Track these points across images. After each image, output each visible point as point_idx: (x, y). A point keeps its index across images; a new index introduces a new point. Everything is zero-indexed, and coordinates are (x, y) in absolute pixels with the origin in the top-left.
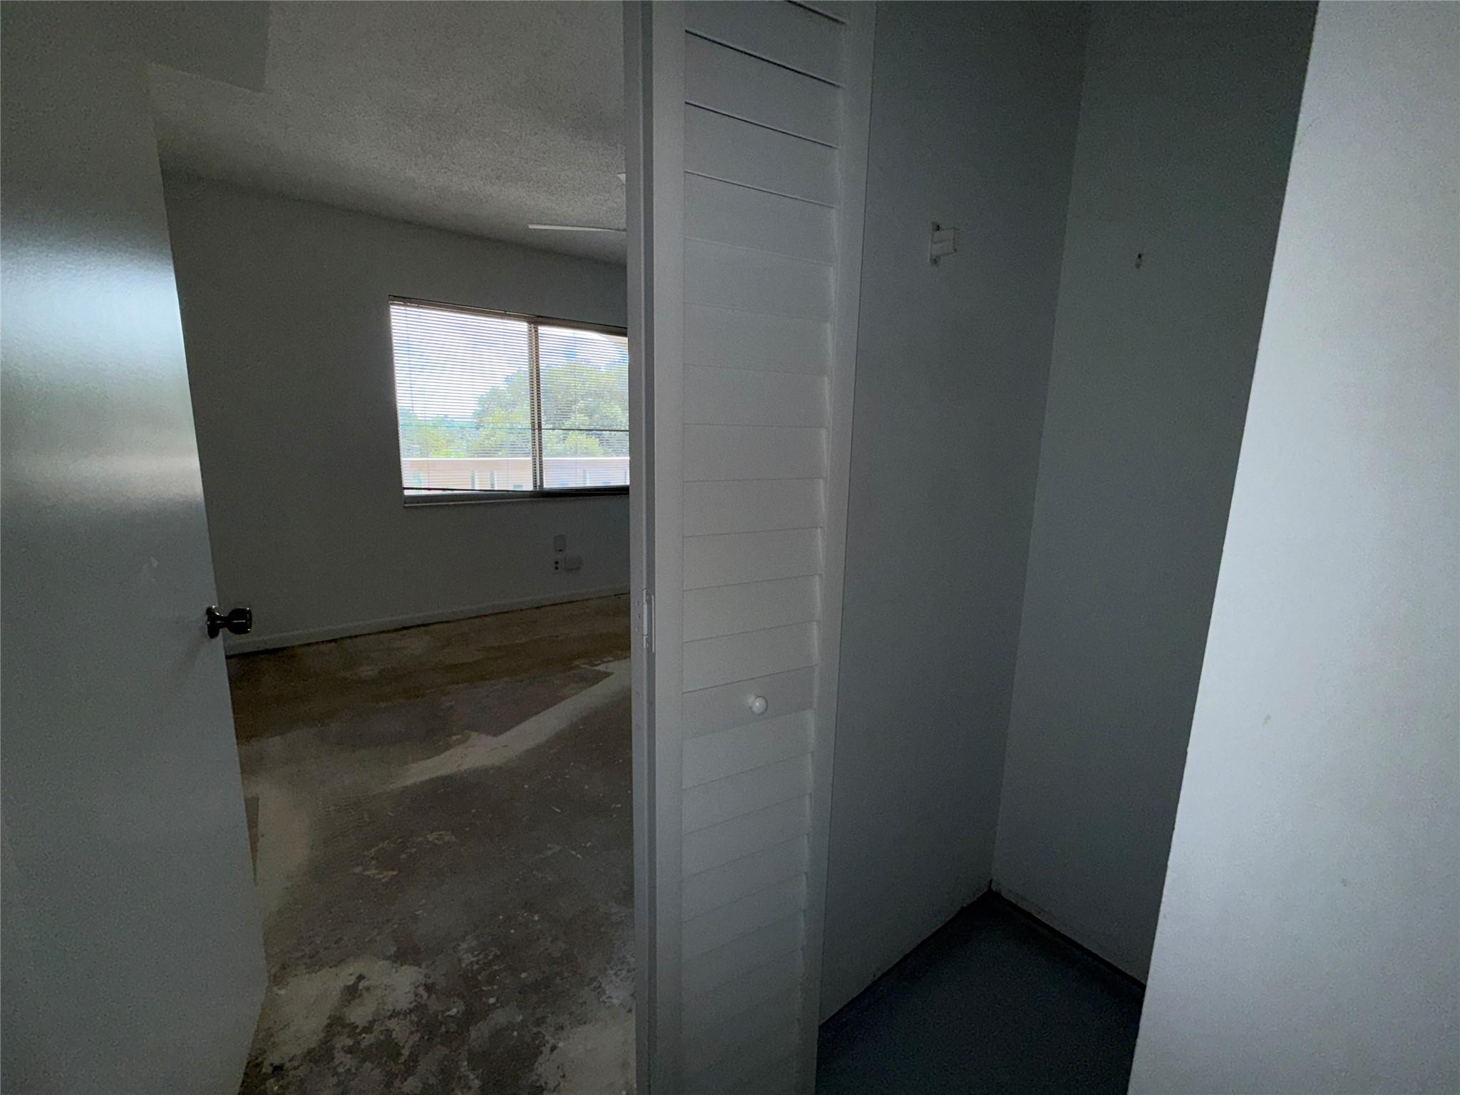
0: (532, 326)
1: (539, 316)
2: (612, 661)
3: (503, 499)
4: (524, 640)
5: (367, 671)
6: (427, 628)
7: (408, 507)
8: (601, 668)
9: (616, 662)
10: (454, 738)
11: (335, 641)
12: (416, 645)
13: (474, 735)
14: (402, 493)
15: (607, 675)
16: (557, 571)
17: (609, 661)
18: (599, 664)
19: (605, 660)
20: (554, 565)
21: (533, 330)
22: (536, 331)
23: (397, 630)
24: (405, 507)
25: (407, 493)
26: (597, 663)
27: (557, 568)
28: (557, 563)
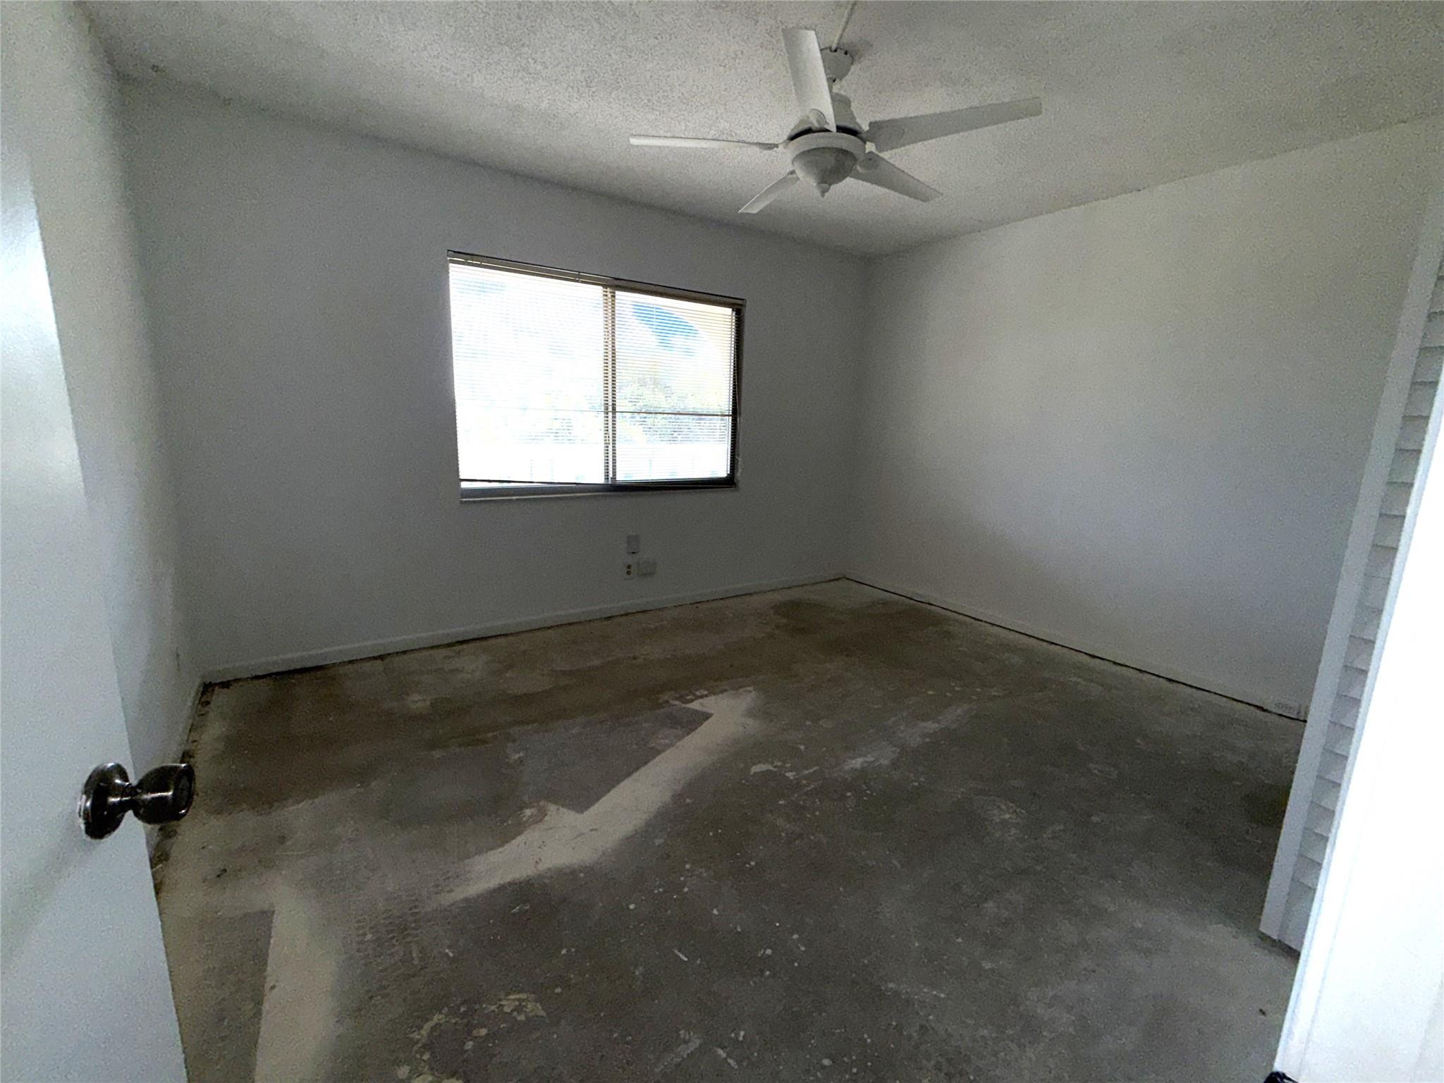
0: (608, 290)
1: (617, 279)
2: (706, 696)
3: (572, 493)
4: (596, 662)
5: (417, 702)
6: (484, 643)
7: (466, 502)
8: (695, 705)
9: (712, 698)
10: (528, 812)
11: (381, 657)
12: (473, 666)
13: (552, 808)
14: (459, 485)
15: (707, 716)
16: (628, 576)
17: (702, 697)
18: (692, 701)
19: (698, 693)
20: (626, 570)
21: (609, 295)
22: (613, 296)
23: (450, 645)
24: (461, 502)
25: (464, 485)
26: (689, 697)
27: (628, 573)
28: (629, 567)
